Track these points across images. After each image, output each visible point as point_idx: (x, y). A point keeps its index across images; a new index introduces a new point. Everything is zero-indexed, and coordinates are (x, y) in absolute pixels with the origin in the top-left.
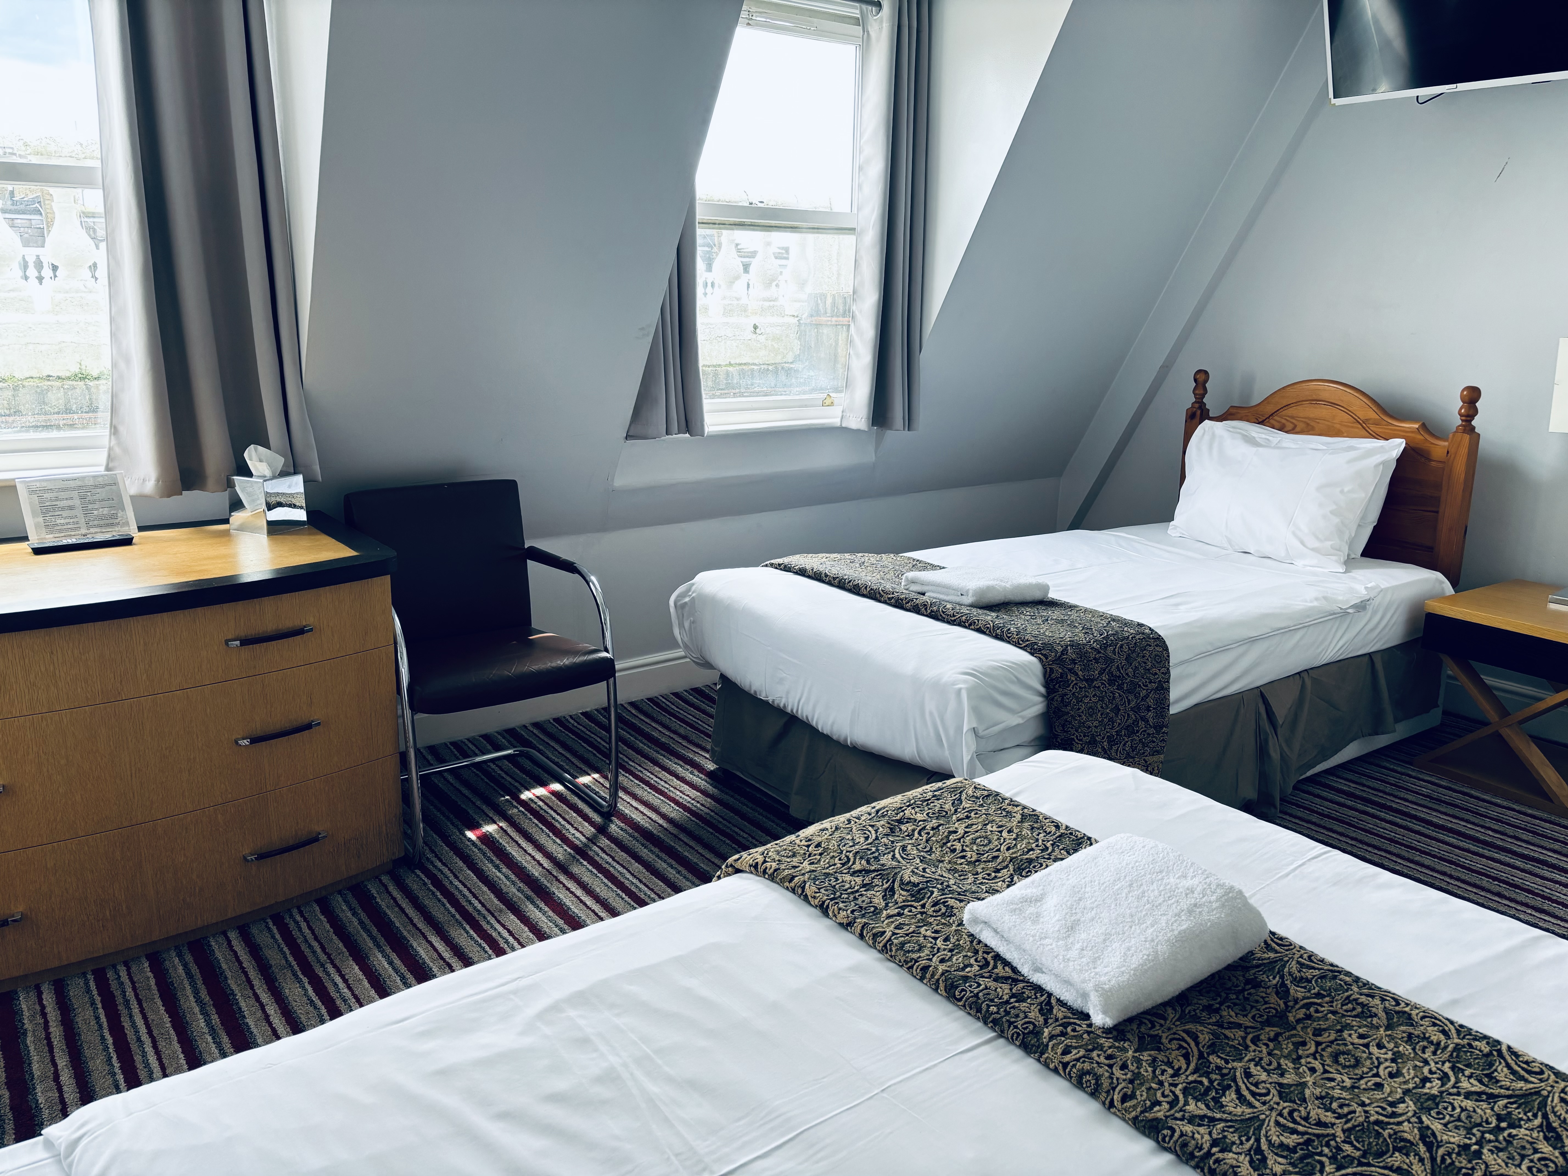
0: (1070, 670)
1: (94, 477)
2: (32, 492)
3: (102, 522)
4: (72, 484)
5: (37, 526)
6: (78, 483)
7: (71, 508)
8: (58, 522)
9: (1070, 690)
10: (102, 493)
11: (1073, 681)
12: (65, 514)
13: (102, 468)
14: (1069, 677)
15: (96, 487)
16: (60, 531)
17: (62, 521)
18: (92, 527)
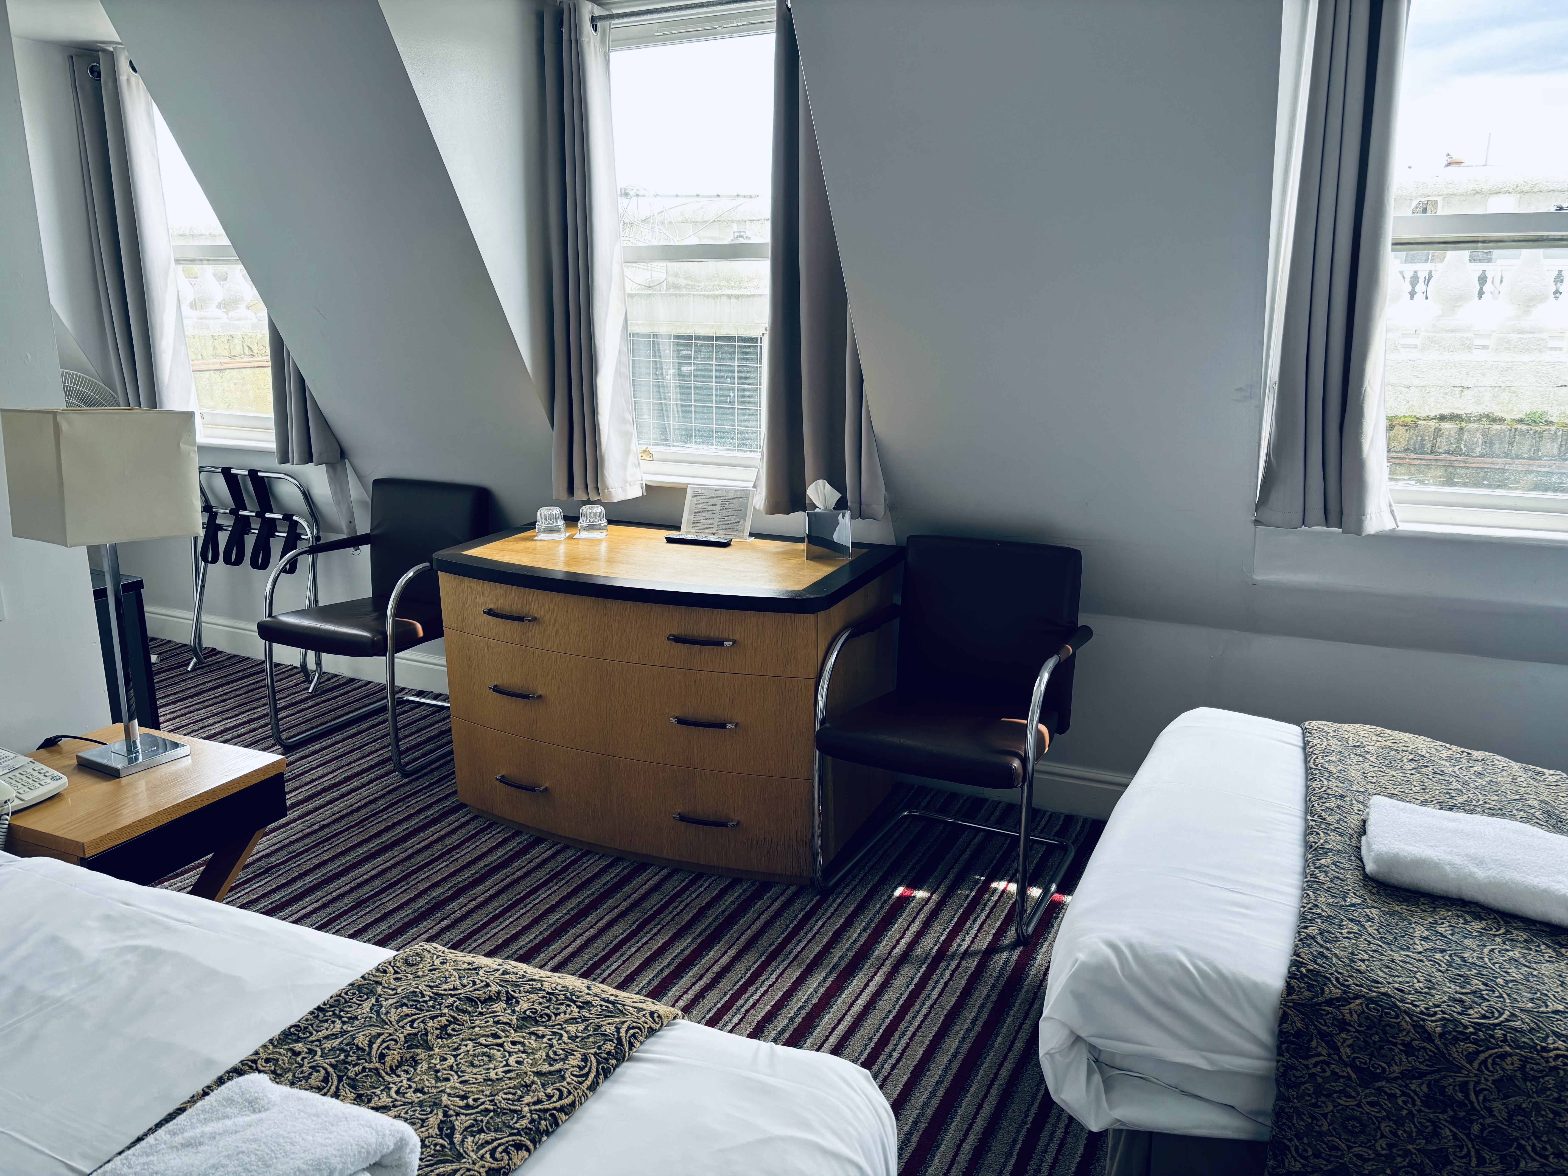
0: (1323, 1035)
1: (736, 490)
2: (695, 496)
3: (728, 527)
4: (720, 494)
5: (688, 521)
6: (724, 494)
7: (713, 512)
8: (702, 521)
9: (1307, 1067)
10: (735, 504)
11: (1320, 1054)
12: (707, 516)
13: (751, 484)
14: (1314, 1044)
15: (734, 499)
16: (700, 528)
17: (704, 521)
18: (722, 529)
